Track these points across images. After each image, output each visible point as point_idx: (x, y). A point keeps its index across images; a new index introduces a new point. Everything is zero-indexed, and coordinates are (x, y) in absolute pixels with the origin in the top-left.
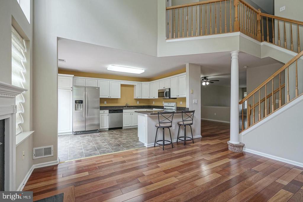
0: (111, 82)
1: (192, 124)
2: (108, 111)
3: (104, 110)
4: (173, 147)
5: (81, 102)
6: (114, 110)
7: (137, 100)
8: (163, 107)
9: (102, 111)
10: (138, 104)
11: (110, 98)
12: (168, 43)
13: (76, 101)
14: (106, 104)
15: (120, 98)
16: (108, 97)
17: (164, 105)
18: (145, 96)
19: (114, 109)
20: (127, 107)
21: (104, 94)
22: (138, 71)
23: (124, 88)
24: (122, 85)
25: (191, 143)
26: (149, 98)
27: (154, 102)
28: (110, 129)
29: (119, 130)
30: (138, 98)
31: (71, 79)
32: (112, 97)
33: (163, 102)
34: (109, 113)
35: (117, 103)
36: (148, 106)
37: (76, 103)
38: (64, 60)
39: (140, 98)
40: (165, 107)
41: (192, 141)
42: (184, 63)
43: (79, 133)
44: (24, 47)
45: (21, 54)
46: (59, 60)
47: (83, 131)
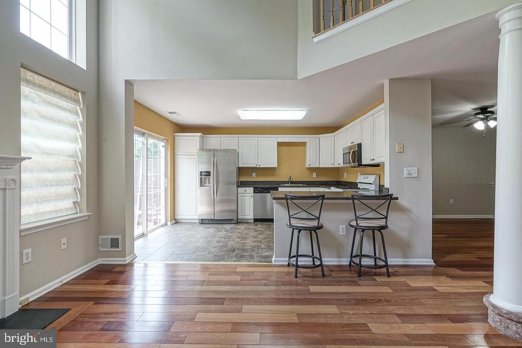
0: (259, 139)
1: (385, 227)
2: (252, 189)
3: (245, 187)
4: (324, 275)
5: (208, 174)
6: (262, 188)
7: (312, 170)
8: (356, 184)
9: (241, 190)
10: (314, 177)
11: (259, 167)
12: (316, 43)
13: (201, 172)
14: (255, 177)
15: (276, 166)
16: (255, 166)
17: (357, 181)
18: (326, 163)
19: (263, 186)
20: (292, 183)
21: (247, 161)
22: (295, 114)
23: (284, 149)
24: (280, 144)
25: (380, 275)
26: (332, 166)
27: (345, 174)
28: (256, 220)
29: (267, 223)
30: (312, 166)
31: (198, 139)
32: (262, 166)
33: (359, 174)
34: (254, 192)
35: (273, 175)
36: (336, 181)
37: (201, 175)
38: (175, 113)
39: (317, 166)
40: (359, 186)
41: (384, 270)
42: (381, 82)
43: (207, 222)
44: (76, 101)
45: (70, 111)
46: (170, 113)
47: (212, 220)
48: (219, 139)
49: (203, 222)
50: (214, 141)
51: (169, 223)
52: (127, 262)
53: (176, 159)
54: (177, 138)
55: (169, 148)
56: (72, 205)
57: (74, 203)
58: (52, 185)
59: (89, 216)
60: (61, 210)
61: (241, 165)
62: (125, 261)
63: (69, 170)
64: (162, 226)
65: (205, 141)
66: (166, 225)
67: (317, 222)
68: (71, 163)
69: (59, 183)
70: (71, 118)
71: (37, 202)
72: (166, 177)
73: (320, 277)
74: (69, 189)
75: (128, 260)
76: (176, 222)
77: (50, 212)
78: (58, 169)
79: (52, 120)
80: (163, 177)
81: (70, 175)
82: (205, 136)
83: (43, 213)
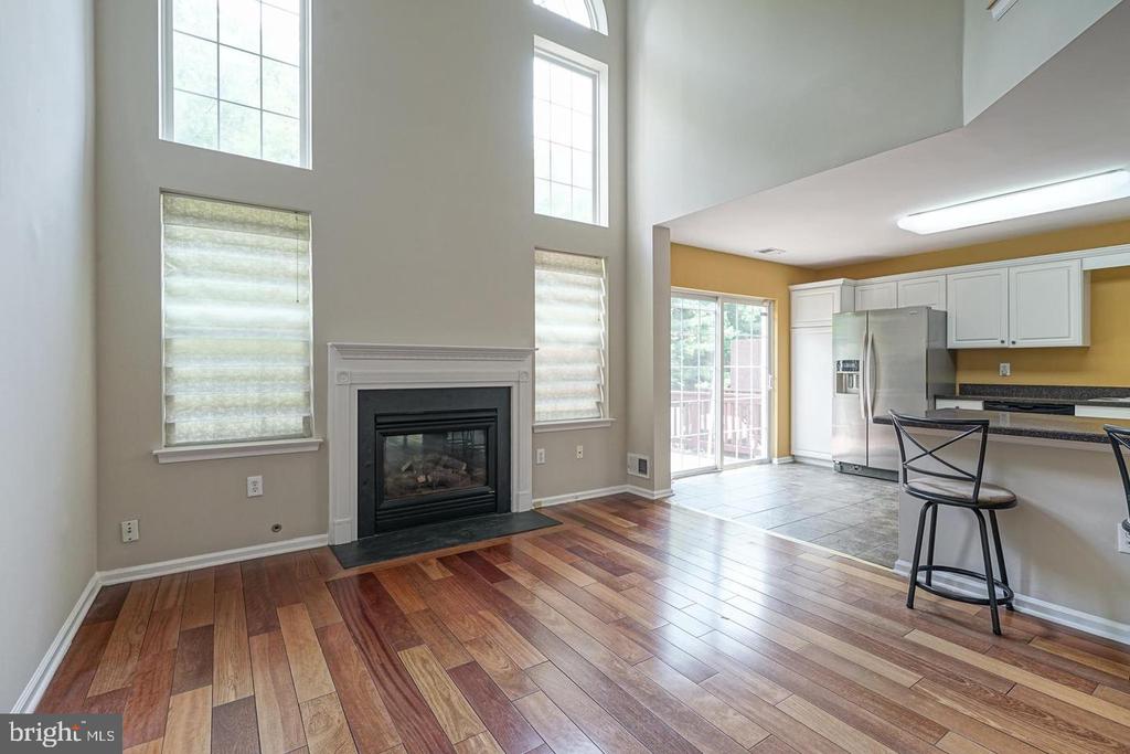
0: (1014, 270)
2: (978, 404)
3: (959, 399)
5: (854, 366)
6: (1012, 405)
11: (1012, 346)
13: (838, 363)
14: (1008, 373)
15: (1082, 344)
16: (1000, 345)
31: (837, 291)
32: (1020, 344)
37: (839, 369)
38: (771, 251)
43: (851, 470)
44: (598, 272)
45: (590, 286)
46: (763, 252)
47: (863, 467)
48: (894, 284)
49: (843, 468)
50: (881, 291)
51: (775, 461)
52: (655, 498)
53: (793, 336)
54: (794, 295)
55: (776, 317)
56: (595, 406)
57: (598, 403)
58: (569, 380)
59: (612, 422)
60: (580, 411)
61: (953, 343)
62: (653, 495)
63: (590, 361)
64: (761, 463)
65: (858, 293)
66: (771, 462)
67: (972, 489)
68: (593, 352)
69: (577, 377)
70: (592, 294)
71: (554, 398)
72: (770, 371)
73: (986, 633)
74: (590, 386)
75: (657, 495)
76: (795, 461)
77: (568, 412)
78: (576, 361)
79: (570, 301)
80: (764, 372)
81: (592, 368)
82: (860, 281)
83: (561, 412)
